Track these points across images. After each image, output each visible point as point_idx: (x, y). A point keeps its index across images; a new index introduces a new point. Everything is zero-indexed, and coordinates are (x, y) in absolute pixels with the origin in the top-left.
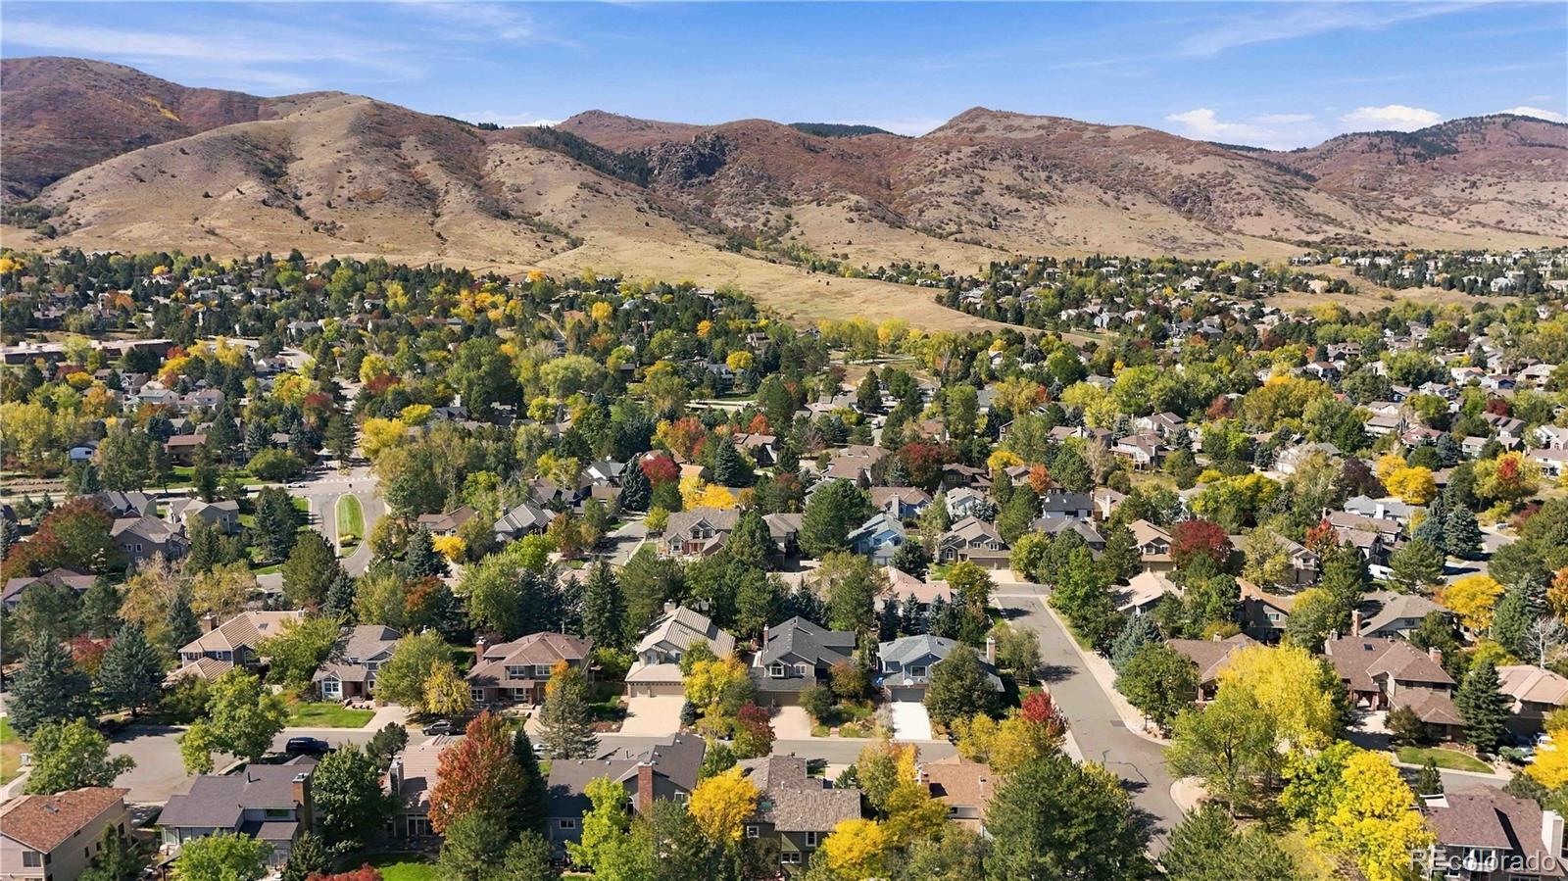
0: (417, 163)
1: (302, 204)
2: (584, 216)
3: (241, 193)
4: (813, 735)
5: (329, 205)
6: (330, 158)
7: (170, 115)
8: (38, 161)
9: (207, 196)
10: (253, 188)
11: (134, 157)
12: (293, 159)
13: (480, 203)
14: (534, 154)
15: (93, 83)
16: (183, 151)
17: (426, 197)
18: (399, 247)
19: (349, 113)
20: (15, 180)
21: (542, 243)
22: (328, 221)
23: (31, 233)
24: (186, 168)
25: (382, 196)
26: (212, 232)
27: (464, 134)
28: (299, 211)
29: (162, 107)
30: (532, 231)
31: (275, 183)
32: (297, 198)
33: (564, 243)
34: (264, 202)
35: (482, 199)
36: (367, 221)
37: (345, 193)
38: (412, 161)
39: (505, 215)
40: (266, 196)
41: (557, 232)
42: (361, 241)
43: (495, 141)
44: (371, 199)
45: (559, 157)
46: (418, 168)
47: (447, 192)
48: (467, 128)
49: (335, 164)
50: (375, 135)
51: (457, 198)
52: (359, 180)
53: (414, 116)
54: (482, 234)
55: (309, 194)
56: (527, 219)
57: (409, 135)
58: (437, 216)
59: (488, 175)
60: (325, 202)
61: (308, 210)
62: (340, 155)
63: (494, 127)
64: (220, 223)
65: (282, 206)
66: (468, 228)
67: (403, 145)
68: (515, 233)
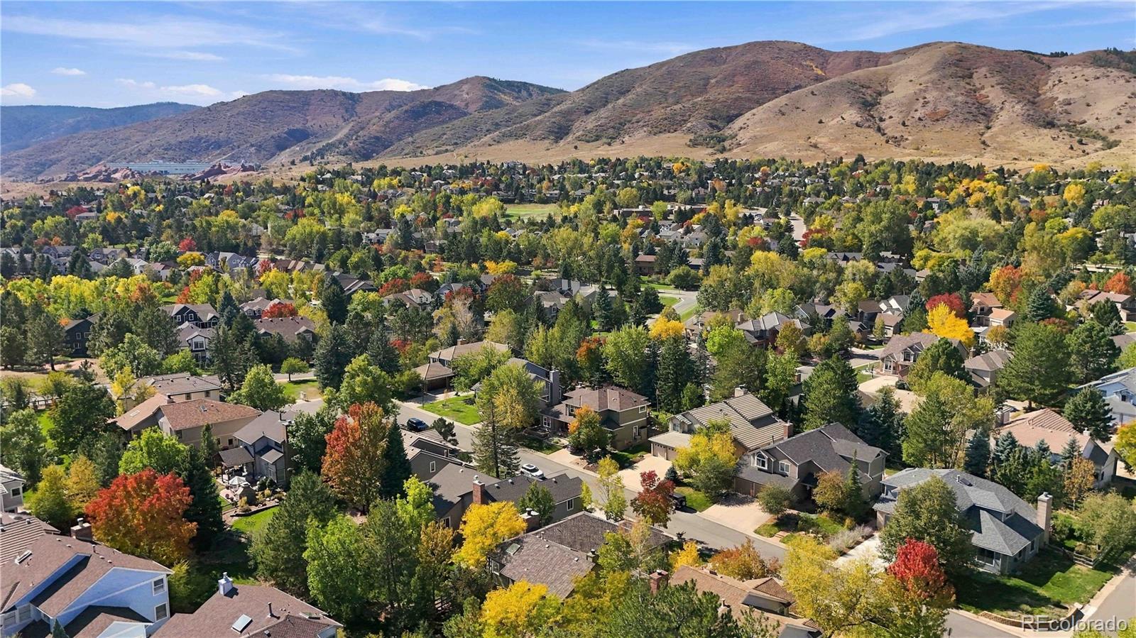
0: (983, 88)
1: (883, 125)
2: (1128, 122)
3: (843, 119)
4: (756, 532)
5: (904, 124)
6: (912, 89)
7: (820, 72)
8: (729, 107)
9: (821, 122)
10: (852, 115)
11: (782, 100)
12: (887, 92)
13: (1029, 115)
14: (1091, 72)
15: (776, 55)
16: (812, 93)
17: (984, 114)
18: (946, 152)
19: (936, 55)
20: (715, 119)
21: (1076, 145)
22: (898, 135)
23: (711, 150)
24: (812, 103)
25: (946, 115)
26: (815, 146)
27: (1033, 62)
28: (879, 129)
29: (816, 67)
30: (1071, 136)
31: (870, 111)
32: (882, 120)
33: (1099, 144)
34: (857, 125)
35: (1031, 112)
36: (927, 135)
37: (917, 115)
38: (979, 86)
39: (1050, 125)
40: (859, 119)
41: (1097, 137)
42: (918, 149)
43: (1060, 66)
44: (937, 118)
45: (1115, 73)
46: (983, 92)
47: (1002, 109)
48: (1037, 57)
49: (915, 93)
50: (953, 69)
51: (1009, 112)
52: (930, 106)
53: (991, 50)
54: (1023, 140)
55: (891, 117)
56: (1071, 127)
57: (981, 67)
58: (989, 128)
59: (1045, 93)
60: (901, 122)
61: (887, 128)
62: (921, 87)
63: (1064, 55)
64: (823, 140)
65: (869, 127)
66: (1012, 136)
67: (975, 75)
68: (1054, 139)
